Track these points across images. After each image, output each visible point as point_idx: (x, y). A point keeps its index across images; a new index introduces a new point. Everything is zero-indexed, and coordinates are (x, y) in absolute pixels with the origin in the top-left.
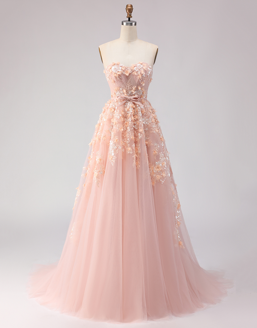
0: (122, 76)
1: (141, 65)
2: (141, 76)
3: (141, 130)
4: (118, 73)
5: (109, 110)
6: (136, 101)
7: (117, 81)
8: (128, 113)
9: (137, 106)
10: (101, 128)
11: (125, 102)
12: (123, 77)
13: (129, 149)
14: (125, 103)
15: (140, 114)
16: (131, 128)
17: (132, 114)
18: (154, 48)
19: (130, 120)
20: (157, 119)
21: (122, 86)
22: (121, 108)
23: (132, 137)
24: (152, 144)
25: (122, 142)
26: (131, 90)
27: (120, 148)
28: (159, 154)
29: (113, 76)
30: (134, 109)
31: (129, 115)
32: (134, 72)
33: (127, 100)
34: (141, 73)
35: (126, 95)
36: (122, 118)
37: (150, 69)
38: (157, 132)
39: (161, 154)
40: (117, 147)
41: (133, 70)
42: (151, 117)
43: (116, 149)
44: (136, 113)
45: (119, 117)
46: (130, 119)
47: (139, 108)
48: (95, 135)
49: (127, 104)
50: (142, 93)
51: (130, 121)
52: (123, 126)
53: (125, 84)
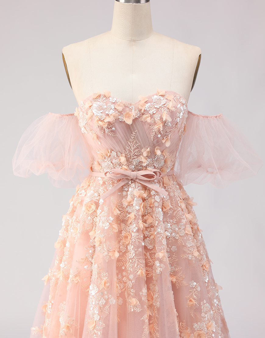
0: (117, 125)
1: (162, 98)
2: (161, 125)
3: (162, 254)
4: (108, 120)
5: (84, 208)
6: (149, 181)
7: (104, 136)
8: (130, 211)
9: (153, 193)
10: (67, 253)
11: (122, 184)
12: (118, 128)
13: (134, 301)
14: (122, 186)
15: (159, 213)
16: (138, 248)
17: (140, 213)
18: (192, 53)
19: (133, 228)
20: (195, 224)
21: (117, 148)
22: (114, 200)
23: (141, 272)
24: (185, 283)
25: (117, 287)
26: (138, 156)
27: (113, 301)
28: (200, 304)
29: (96, 125)
30: (144, 200)
31: (132, 216)
32: (144, 116)
33: (127, 179)
34: (161, 118)
35: (125, 167)
36: (115, 226)
37: (182, 108)
38: (196, 257)
39: (204, 304)
40: (107, 301)
41: (142, 111)
42: (184, 221)
43: (104, 306)
44: (150, 210)
45: (106, 226)
46: (134, 225)
47: (157, 198)
48: (56, 264)
49: (126, 189)
50: (163, 161)
51: (135, 231)
52: (119, 242)
53: (123, 142)
